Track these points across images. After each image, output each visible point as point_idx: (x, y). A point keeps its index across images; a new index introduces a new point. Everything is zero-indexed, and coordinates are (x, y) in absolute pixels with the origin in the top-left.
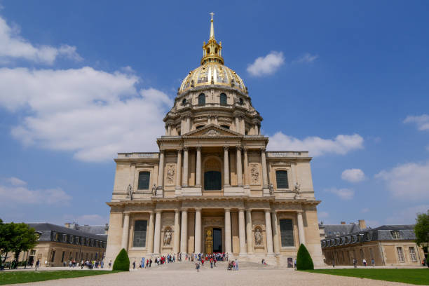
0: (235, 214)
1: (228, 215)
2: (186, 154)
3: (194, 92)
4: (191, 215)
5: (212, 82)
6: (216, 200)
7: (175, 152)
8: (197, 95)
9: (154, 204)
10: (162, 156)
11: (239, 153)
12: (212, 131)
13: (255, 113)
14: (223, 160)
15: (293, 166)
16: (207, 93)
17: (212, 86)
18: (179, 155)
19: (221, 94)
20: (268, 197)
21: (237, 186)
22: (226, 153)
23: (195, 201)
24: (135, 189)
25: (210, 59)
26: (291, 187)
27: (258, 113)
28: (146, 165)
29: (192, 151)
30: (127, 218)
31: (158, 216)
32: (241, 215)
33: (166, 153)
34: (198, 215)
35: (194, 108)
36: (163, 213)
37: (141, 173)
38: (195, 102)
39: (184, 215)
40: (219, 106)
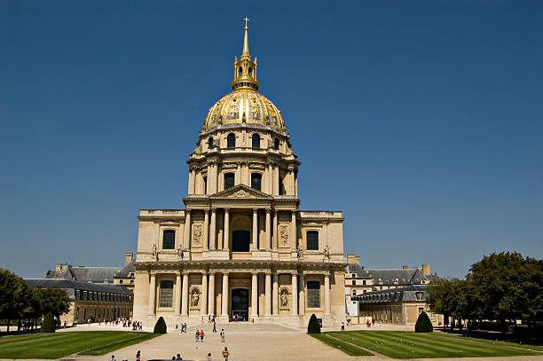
0: (261, 278)
1: (254, 279)
2: (214, 215)
3: (222, 131)
4: (218, 278)
5: (244, 121)
6: (244, 265)
7: (203, 212)
8: (226, 134)
9: (181, 266)
10: (188, 216)
11: (268, 216)
12: (242, 191)
13: (292, 158)
14: (252, 220)
15: (325, 226)
16: (237, 134)
17: (244, 125)
18: (207, 216)
19: (254, 135)
20: (295, 262)
21: (264, 251)
22: (255, 215)
23: (223, 265)
24: (160, 249)
25: (242, 84)
26: (321, 249)
27: (295, 157)
28: (171, 223)
29: (220, 212)
30: (153, 279)
31: (185, 278)
32: (268, 278)
33: (193, 213)
34: (225, 278)
35: (222, 152)
36: (190, 275)
37: (165, 232)
38: (224, 144)
39: (212, 278)
40: (251, 151)
